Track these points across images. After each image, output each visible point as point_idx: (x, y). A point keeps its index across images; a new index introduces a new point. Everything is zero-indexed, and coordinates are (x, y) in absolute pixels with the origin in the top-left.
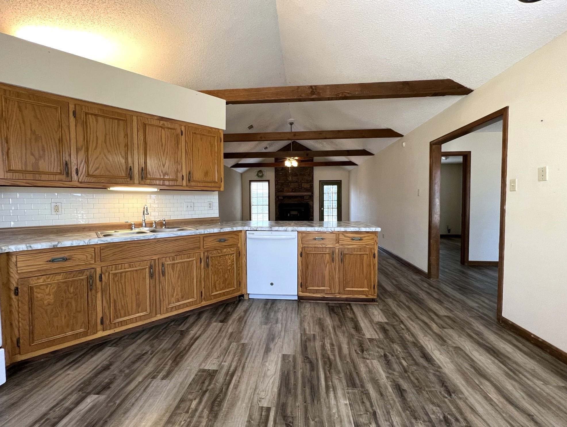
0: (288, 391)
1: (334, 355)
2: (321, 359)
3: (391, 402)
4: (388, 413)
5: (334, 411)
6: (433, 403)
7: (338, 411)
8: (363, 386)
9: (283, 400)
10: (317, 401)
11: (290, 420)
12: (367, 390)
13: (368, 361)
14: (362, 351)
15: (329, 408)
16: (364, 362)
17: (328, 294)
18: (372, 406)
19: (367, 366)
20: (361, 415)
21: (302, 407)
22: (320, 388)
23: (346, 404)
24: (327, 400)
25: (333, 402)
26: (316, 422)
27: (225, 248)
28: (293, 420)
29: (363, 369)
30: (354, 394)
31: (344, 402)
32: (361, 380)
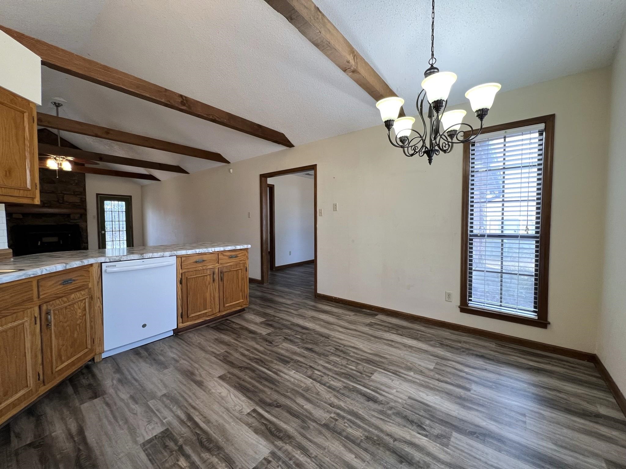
0: (254, 392)
1: (257, 355)
2: (252, 362)
3: (312, 357)
4: (316, 362)
5: (292, 380)
6: (327, 346)
7: (295, 378)
8: (292, 359)
9: (257, 399)
10: (279, 383)
11: (275, 403)
12: (297, 360)
13: (280, 346)
14: (271, 343)
15: (288, 381)
16: (279, 348)
17: (210, 316)
18: (307, 365)
19: (282, 349)
20: (306, 372)
21: (273, 393)
22: (271, 376)
23: (295, 373)
24: (283, 379)
25: (287, 377)
26: (290, 392)
27: (72, 293)
28: (276, 401)
29: (283, 352)
30: (292, 366)
31: (292, 373)
32: (289, 358)
